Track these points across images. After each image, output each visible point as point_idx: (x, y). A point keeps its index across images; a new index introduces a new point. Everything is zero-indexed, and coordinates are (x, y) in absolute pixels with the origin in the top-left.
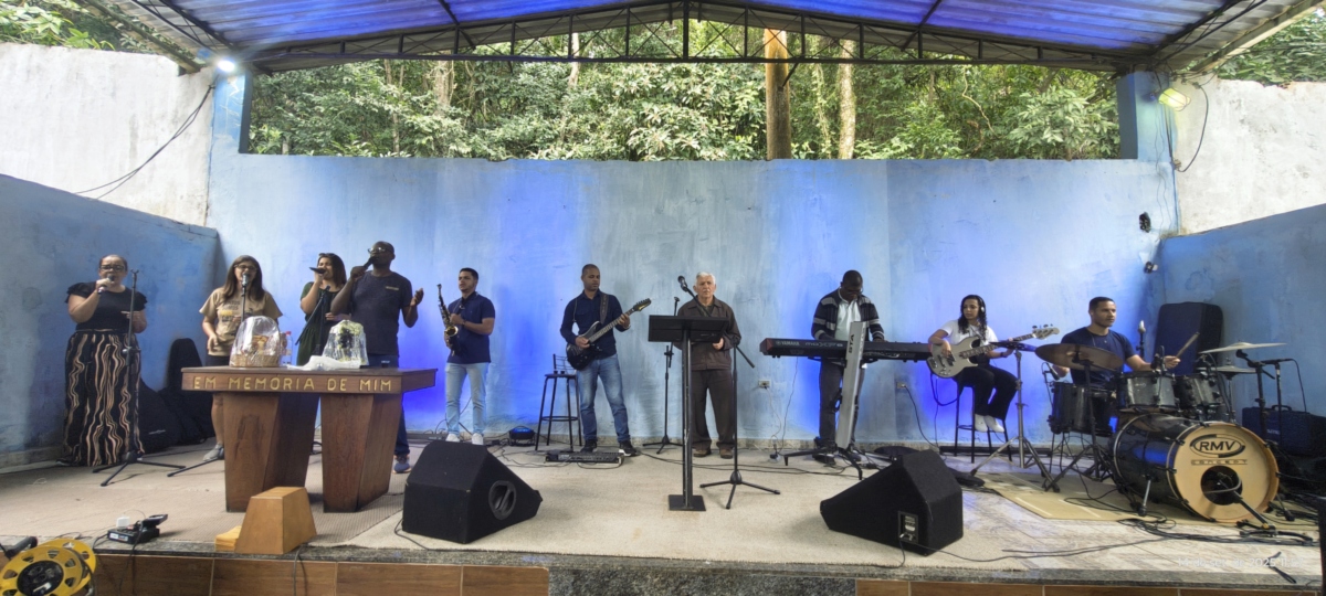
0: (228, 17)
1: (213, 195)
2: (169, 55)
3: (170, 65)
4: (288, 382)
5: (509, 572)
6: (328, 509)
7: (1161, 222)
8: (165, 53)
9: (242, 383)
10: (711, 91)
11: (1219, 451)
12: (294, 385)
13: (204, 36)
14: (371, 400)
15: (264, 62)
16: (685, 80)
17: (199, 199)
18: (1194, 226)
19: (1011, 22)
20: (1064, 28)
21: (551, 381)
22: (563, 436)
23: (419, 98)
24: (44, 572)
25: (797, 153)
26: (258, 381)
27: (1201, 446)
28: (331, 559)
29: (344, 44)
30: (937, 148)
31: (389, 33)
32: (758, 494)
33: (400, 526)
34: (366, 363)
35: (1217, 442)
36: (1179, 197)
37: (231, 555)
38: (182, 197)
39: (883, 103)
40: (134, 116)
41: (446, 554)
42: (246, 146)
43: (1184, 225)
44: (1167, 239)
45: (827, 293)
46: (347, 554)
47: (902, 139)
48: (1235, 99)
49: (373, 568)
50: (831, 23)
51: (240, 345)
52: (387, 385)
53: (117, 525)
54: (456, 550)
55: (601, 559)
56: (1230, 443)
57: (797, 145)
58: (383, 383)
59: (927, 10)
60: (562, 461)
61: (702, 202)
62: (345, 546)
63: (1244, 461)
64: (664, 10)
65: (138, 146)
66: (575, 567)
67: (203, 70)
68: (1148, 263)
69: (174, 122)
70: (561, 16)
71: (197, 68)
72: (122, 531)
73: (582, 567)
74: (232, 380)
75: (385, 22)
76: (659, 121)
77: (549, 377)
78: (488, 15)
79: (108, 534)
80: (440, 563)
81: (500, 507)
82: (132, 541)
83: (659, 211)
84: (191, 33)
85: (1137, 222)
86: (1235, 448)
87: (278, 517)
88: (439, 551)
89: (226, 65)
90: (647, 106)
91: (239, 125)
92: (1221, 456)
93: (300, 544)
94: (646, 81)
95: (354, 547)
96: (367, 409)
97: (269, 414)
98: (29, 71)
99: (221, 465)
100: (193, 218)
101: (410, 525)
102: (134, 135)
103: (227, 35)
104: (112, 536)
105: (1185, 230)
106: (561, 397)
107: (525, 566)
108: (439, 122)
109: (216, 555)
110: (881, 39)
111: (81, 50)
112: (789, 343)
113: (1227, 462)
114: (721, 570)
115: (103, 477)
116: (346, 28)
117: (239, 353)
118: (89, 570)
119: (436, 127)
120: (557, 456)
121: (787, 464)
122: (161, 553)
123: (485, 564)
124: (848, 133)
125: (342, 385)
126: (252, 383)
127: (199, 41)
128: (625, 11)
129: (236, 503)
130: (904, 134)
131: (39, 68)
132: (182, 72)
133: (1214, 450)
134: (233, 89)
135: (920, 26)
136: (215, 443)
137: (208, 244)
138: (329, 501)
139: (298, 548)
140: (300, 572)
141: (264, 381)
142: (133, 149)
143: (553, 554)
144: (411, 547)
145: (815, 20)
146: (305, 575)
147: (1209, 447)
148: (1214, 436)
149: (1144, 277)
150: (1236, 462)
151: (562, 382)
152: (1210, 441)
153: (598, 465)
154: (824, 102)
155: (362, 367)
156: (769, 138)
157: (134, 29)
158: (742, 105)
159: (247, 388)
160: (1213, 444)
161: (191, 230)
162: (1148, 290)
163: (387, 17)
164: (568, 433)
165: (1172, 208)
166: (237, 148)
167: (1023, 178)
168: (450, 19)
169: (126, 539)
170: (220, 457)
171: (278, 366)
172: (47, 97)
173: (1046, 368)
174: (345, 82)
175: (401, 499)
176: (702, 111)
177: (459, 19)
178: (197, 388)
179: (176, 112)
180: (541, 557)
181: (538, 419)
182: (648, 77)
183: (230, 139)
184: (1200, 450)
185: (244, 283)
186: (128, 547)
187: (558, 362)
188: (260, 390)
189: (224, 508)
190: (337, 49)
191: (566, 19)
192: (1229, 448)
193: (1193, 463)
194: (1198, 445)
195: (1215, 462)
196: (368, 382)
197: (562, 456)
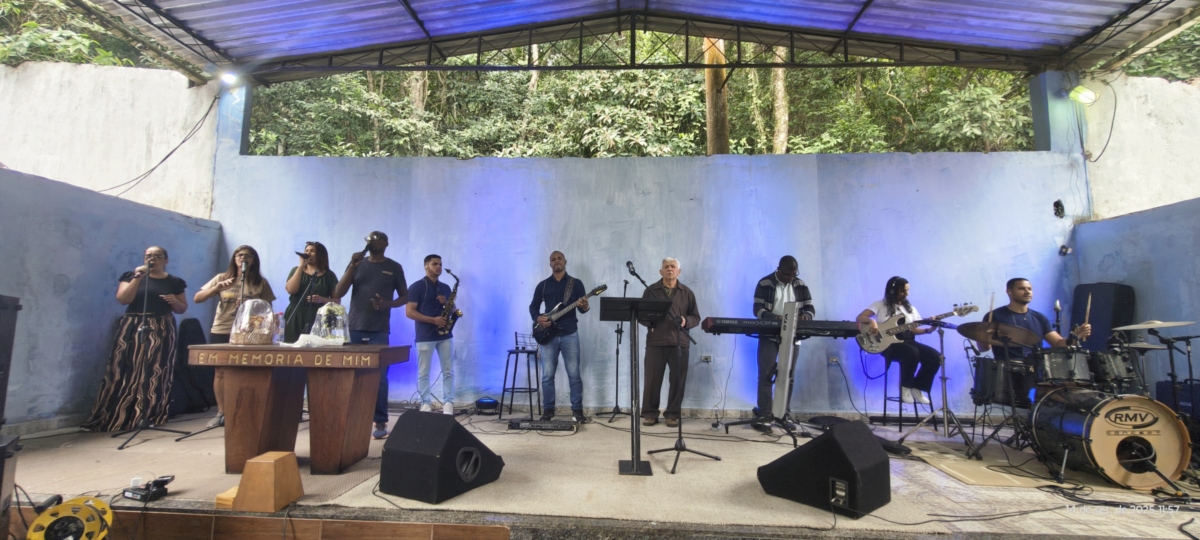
0: (231, 37)
1: (216, 193)
2: (181, 70)
3: (180, 78)
4: (280, 358)
5: (474, 530)
6: (314, 472)
7: (1074, 208)
8: (177, 69)
9: (241, 358)
10: (656, 93)
11: (1133, 423)
12: (285, 360)
13: (210, 53)
14: (353, 373)
15: (264, 74)
16: (633, 84)
17: (205, 195)
18: (1105, 212)
19: (929, 28)
20: (979, 33)
21: (513, 356)
22: (524, 406)
23: (397, 104)
24: (67, 526)
25: (736, 148)
26: (254, 357)
27: (1116, 418)
28: (317, 517)
29: (331, 59)
30: (864, 142)
31: (370, 48)
32: (701, 460)
33: (378, 488)
34: (349, 340)
35: (1131, 414)
36: (1091, 185)
37: (229, 512)
38: (190, 194)
39: (813, 102)
40: (150, 123)
41: (418, 513)
42: (247, 149)
43: (1096, 211)
44: (1080, 224)
45: (764, 276)
46: (331, 512)
47: (831, 135)
48: (1142, 95)
49: (354, 525)
50: (764, 31)
51: (238, 325)
52: (367, 360)
53: (131, 485)
54: (426, 510)
55: (557, 519)
56: (1143, 415)
57: (736, 141)
58: (363, 358)
59: (852, 19)
60: (523, 429)
61: (649, 193)
62: (329, 506)
63: (1158, 432)
64: (613, 23)
65: (153, 149)
66: (534, 526)
67: (209, 83)
68: (1063, 247)
69: (184, 128)
70: (521, 30)
71: (204, 81)
72: (135, 490)
73: (540, 527)
74: (231, 356)
75: (365, 38)
76: (610, 121)
77: (511, 352)
78: (457, 31)
79: (124, 493)
80: (412, 521)
81: (466, 471)
82: (144, 499)
83: (610, 202)
84: (200, 51)
85: (1051, 209)
86: (1149, 419)
87: (270, 479)
88: (412, 510)
89: (229, 78)
90: (598, 108)
91: (240, 130)
92: (1135, 427)
93: (289, 502)
94: (598, 86)
95: (336, 506)
96: (348, 382)
97: (263, 387)
98: (61, 86)
99: (221, 431)
100: (200, 212)
101: (387, 487)
102: (149, 139)
103: (231, 52)
104: (128, 494)
105: (1097, 216)
106: (522, 370)
107: (488, 525)
108: (415, 125)
109: (216, 512)
110: (810, 45)
111: (106, 67)
112: (728, 322)
113: (1141, 433)
114: (666, 530)
115: (120, 441)
116: (334, 44)
117: (238, 332)
118: (106, 525)
119: (412, 129)
120: (518, 424)
121: (727, 432)
122: (169, 510)
123: (453, 522)
124: (782, 130)
125: (328, 360)
126: (249, 358)
127: (206, 58)
128: (579, 25)
129: (234, 466)
130: (833, 130)
131: (70, 82)
132: (192, 84)
133: (1129, 422)
134: (235, 99)
135: (846, 32)
136: (217, 411)
137: (212, 236)
138: (317, 464)
139: (287, 506)
140: (289, 527)
141: (259, 357)
142: (149, 151)
143: (514, 514)
144: (387, 506)
145: (750, 29)
146: (294, 532)
147: (1123, 419)
148: (1128, 408)
149: (1058, 259)
150: (1150, 433)
151: (523, 357)
152: (1124, 413)
153: (555, 433)
154: (760, 102)
155: (345, 344)
156: (709, 136)
157: (152, 49)
158: (684, 105)
159: (244, 363)
160: (1127, 416)
161: (197, 223)
162: (1063, 271)
163: (369, 34)
164: (528, 403)
165: (1084, 195)
166: (238, 151)
167: (944, 169)
168: (424, 35)
169: (139, 497)
170: (221, 424)
171: (271, 343)
172: (76, 108)
173: (968, 344)
174: (333, 91)
175: (379, 463)
176: (649, 111)
177: (432, 34)
178: (201, 363)
179: (186, 119)
180: (504, 517)
181: (501, 391)
182: (600, 82)
183: (232, 142)
184: (1115, 422)
185: (243, 269)
186: (140, 504)
187: (519, 339)
188: (256, 365)
189: (223, 469)
190: (325, 62)
191: (526, 33)
192: (1142, 420)
193: (1108, 433)
194: (1113, 417)
195: (1129, 433)
196: (350, 358)
197: (523, 425)
